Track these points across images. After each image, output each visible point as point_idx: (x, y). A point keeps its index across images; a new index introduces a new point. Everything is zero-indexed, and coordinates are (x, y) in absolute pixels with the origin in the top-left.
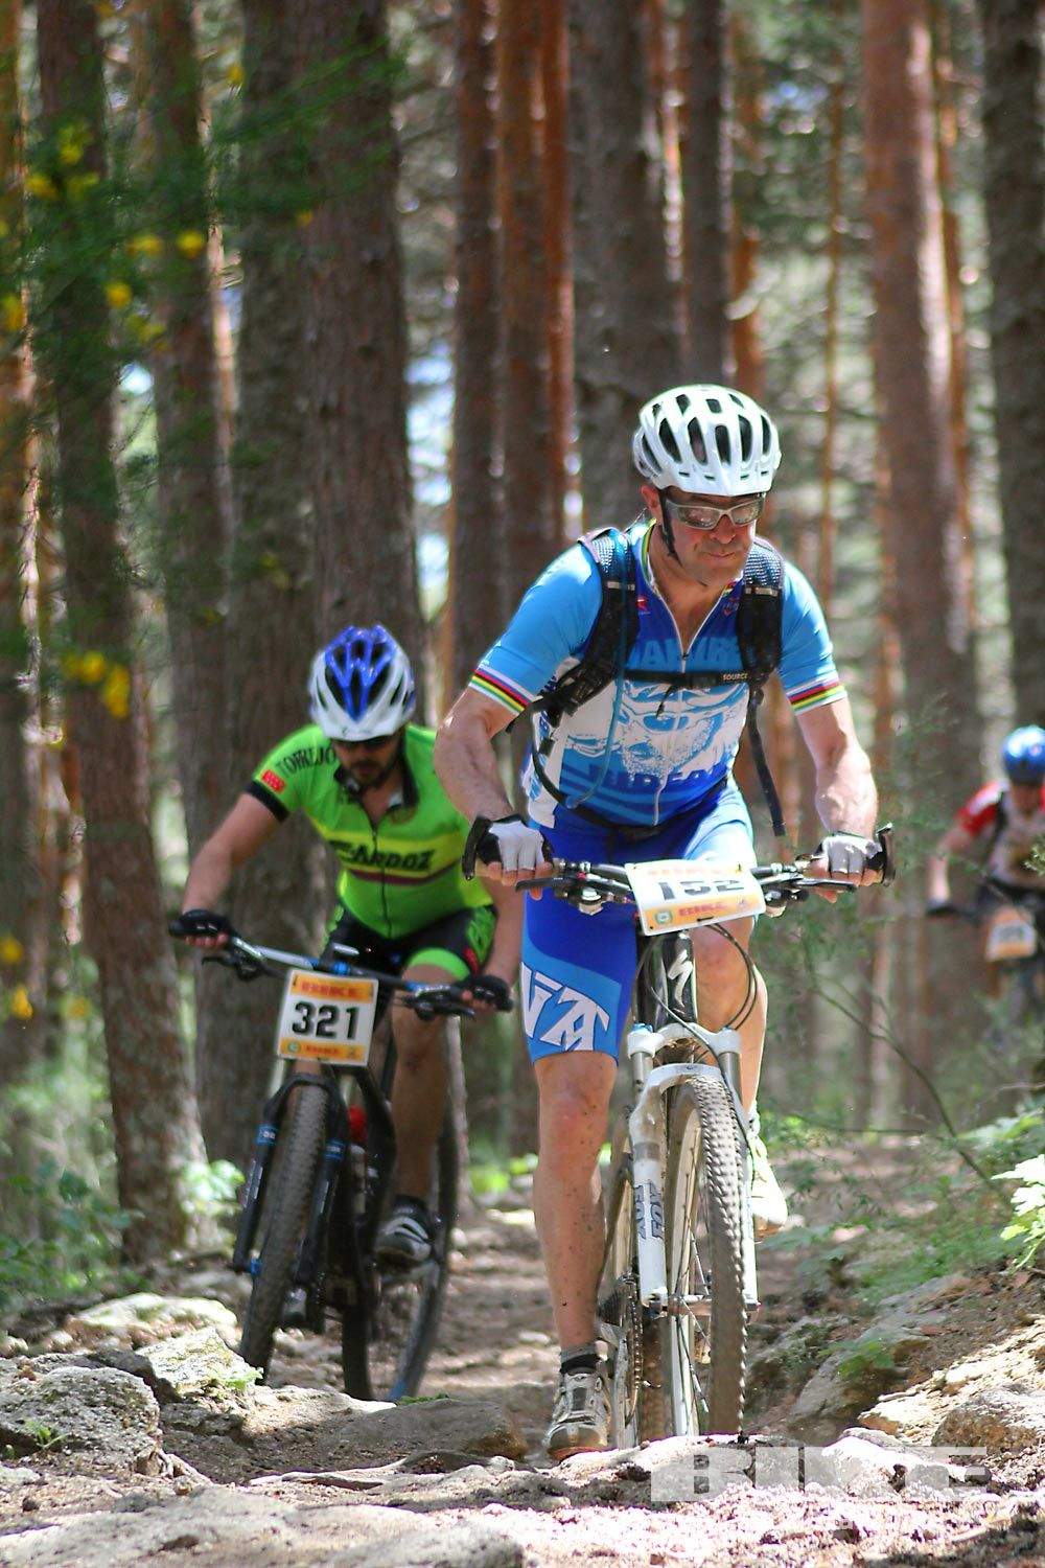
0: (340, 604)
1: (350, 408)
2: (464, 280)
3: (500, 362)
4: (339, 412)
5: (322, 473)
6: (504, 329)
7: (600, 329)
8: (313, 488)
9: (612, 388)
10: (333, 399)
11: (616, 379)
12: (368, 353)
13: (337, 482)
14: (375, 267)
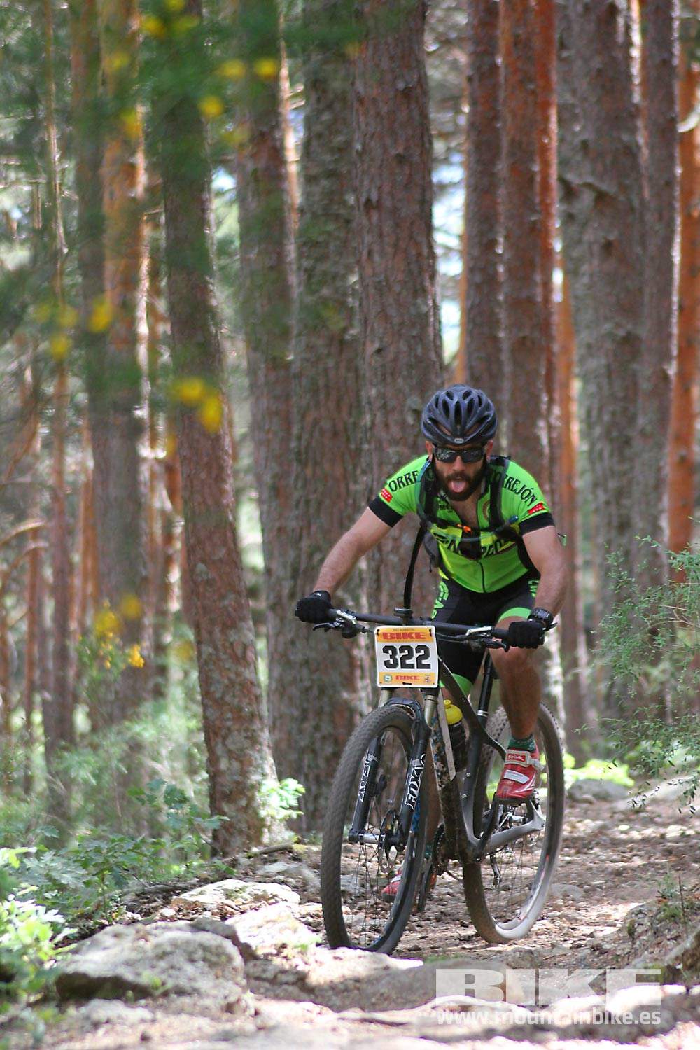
0: (379, 351)
1: (388, 203)
2: (473, 104)
3: (502, 167)
4: (379, 206)
5: (365, 253)
6: (505, 142)
7: (577, 141)
8: (358, 262)
9: (589, 186)
10: (374, 197)
11: (590, 180)
12: (401, 159)
13: (377, 258)
14: (407, 94)
